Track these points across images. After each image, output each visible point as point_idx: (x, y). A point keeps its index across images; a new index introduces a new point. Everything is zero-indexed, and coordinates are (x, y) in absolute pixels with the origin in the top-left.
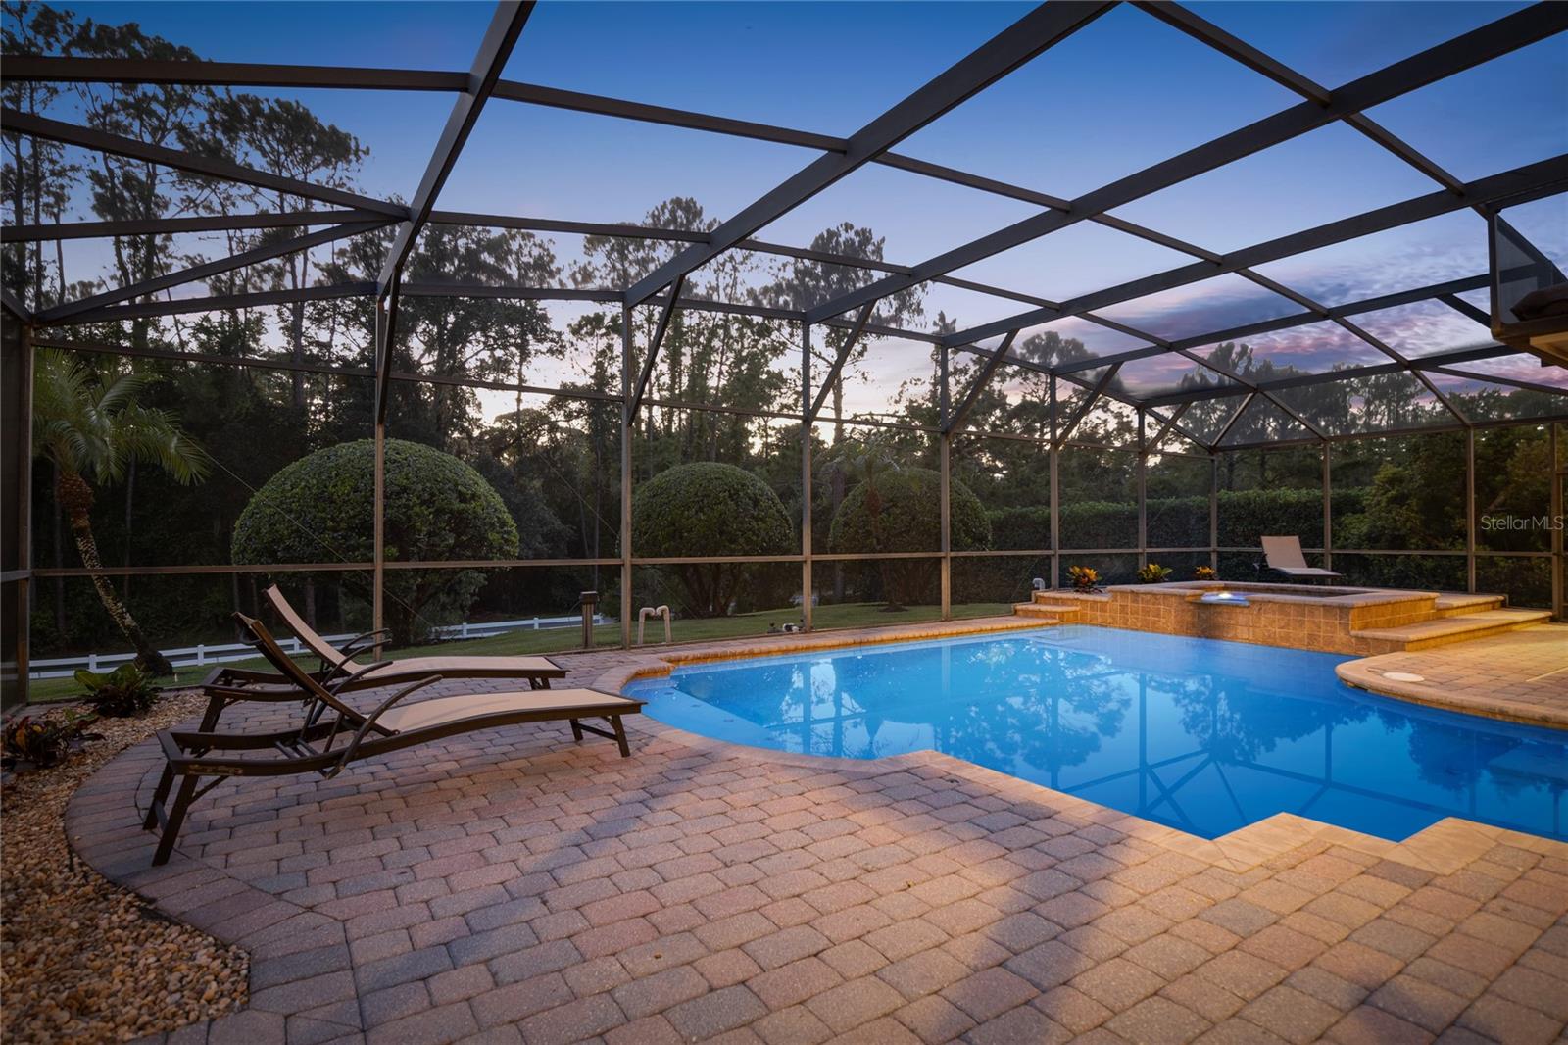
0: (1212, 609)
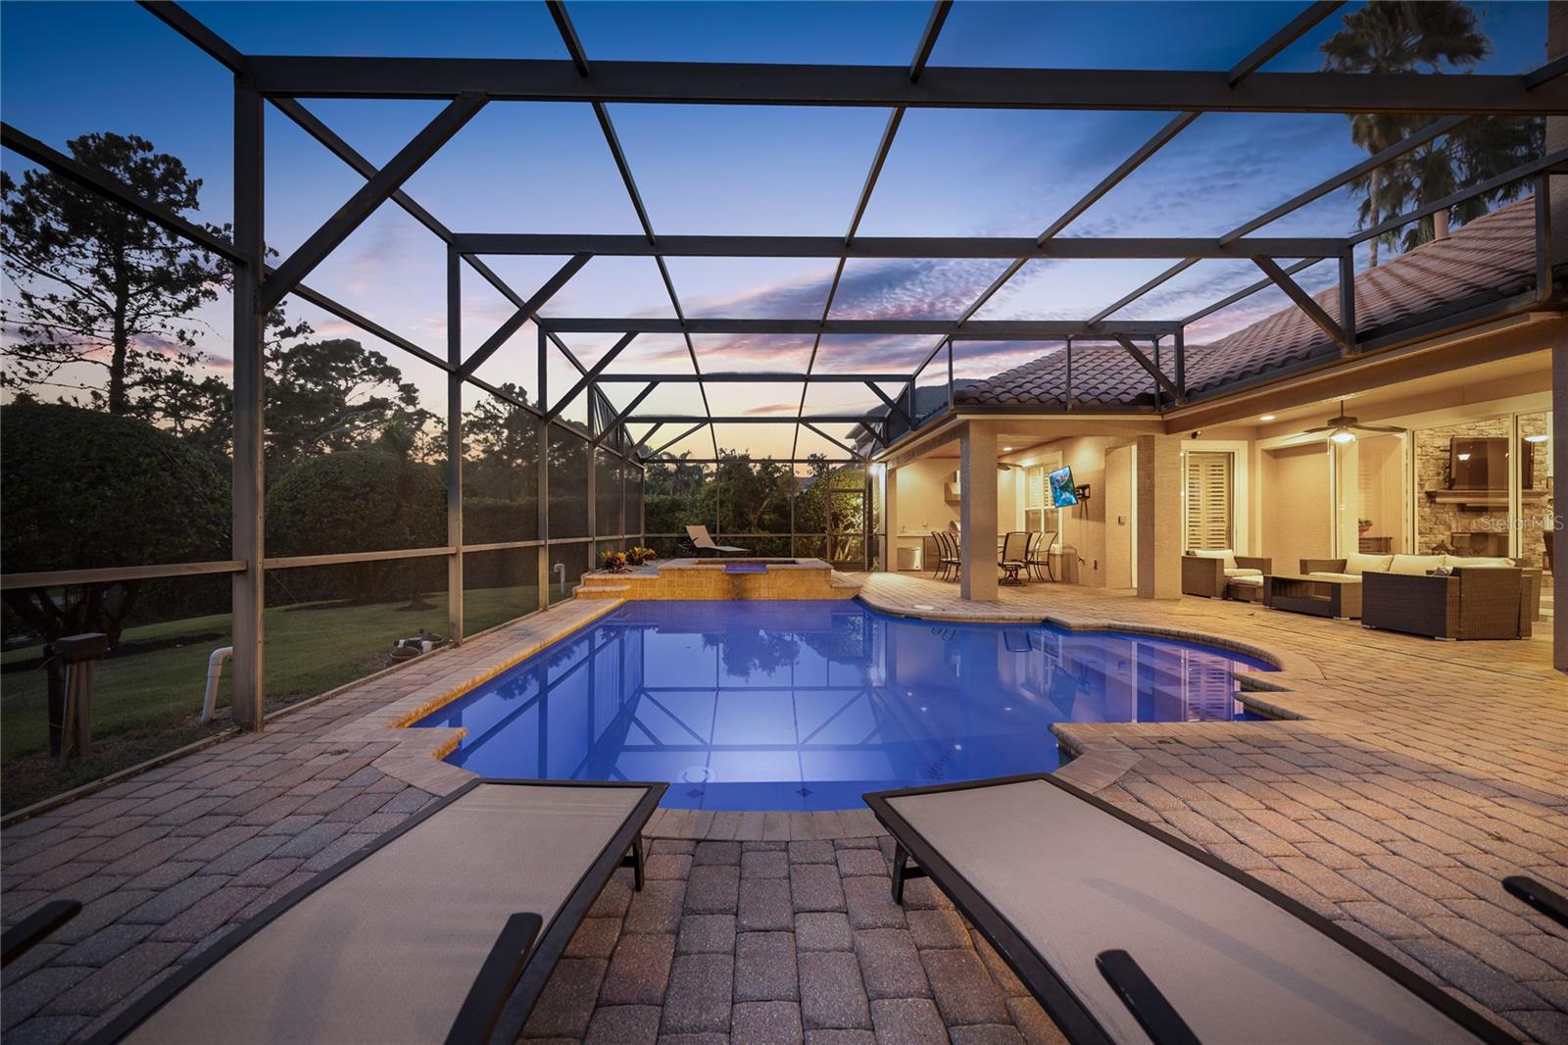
0: (743, 578)
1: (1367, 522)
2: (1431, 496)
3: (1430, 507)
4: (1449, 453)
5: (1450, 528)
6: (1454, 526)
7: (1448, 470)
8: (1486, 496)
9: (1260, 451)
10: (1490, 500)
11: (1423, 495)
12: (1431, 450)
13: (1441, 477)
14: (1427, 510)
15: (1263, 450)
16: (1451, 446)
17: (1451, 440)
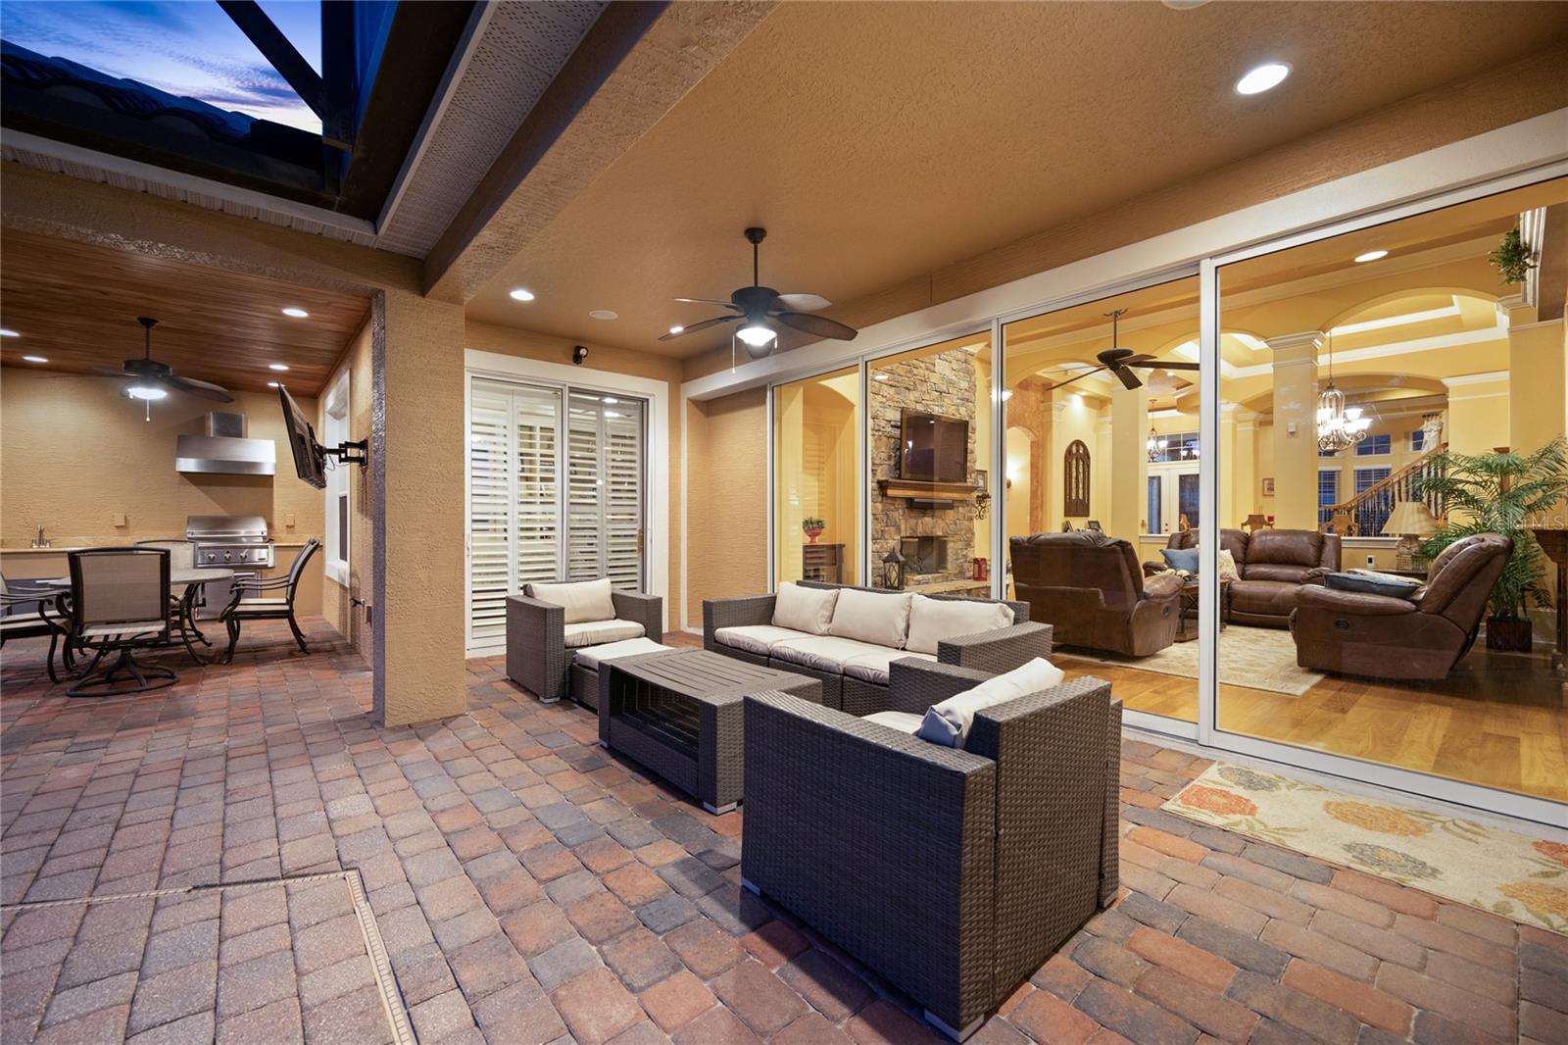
1: (819, 522)
2: (882, 486)
3: (881, 502)
4: (899, 430)
5: (899, 530)
6: (903, 527)
7: (898, 453)
8: (931, 489)
9: (686, 400)
10: (936, 494)
11: (875, 485)
12: (883, 423)
13: (892, 463)
14: (879, 505)
15: (689, 399)
16: (902, 419)
17: (902, 412)
